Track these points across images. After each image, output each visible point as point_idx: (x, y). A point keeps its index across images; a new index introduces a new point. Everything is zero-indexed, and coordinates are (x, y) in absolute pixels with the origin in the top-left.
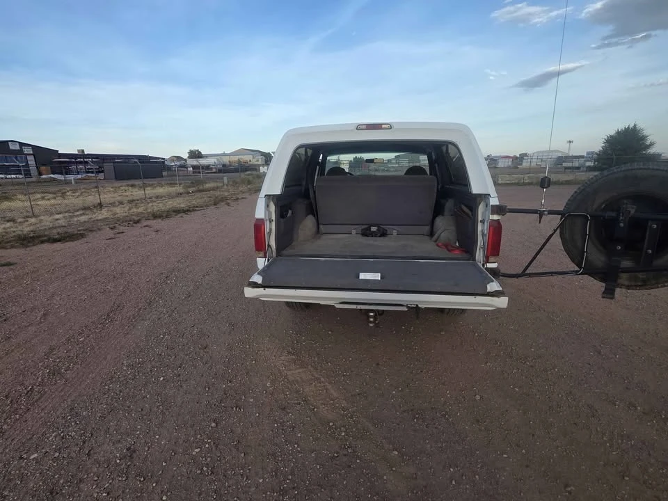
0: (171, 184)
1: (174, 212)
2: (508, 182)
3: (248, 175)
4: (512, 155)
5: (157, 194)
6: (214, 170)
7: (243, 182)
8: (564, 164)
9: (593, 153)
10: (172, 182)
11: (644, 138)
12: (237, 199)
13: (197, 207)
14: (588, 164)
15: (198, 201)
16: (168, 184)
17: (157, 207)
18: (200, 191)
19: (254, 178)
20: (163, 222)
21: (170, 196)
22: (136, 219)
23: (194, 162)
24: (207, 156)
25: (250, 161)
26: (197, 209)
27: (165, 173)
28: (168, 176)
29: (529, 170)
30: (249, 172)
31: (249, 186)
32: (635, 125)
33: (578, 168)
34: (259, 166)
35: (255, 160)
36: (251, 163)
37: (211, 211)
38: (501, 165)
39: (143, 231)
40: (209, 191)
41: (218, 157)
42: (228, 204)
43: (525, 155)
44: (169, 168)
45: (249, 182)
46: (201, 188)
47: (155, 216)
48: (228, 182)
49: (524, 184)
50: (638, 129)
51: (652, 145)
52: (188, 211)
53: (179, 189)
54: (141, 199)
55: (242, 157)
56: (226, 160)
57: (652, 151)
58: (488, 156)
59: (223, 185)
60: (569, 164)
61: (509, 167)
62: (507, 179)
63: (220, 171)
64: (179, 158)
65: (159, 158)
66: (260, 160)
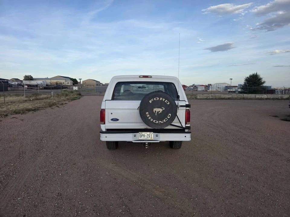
0: (16, 95)
1: (27, 110)
2: (202, 98)
3: (65, 91)
4: (205, 85)
5: (11, 101)
6: (41, 88)
7: (63, 95)
8: (229, 90)
9: (241, 85)
10: (18, 94)
11: (260, 79)
12: (62, 104)
13: (39, 108)
14: (239, 90)
15: (39, 105)
16: (14, 95)
17: (13, 108)
18: (37, 99)
19: (68, 93)
20: (22, 115)
21: (20, 102)
22: (5, 114)
23: (28, 82)
24: (36, 79)
25: (64, 83)
26: (40, 109)
27: (9, 89)
28: (11, 90)
29: (212, 92)
30: (65, 89)
31: (67, 97)
32: (256, 73)
33: (235, 92)
34: (69, 86)
35: (67, 83)
36: (64, 84)
37: (49, 110)
38: (199, 89)
39: (13, 120)
40: (43, 99)
41: (43, 80)
42: (58, 106)
43: (211, 85)
44: (11, 86)
45: (67, 95)
46: (38, 97)
47: (16, 112)
48: (54, 94)
49: (209, 99)
50: (258, 75)
51: (264, 82)
52: (35, 110)
53: (23, 98)
54: (2, 103)
55: (58, 80)
56: (48, 82)
57: (265, 85)
58: (193, 85)
59: (51, 96)
60: (231, 90)
61: (203, 91)
62: (202, 96)
63: (45, 88)
64: (17, 80)
65: (5, 80)
66: (70, 83)
